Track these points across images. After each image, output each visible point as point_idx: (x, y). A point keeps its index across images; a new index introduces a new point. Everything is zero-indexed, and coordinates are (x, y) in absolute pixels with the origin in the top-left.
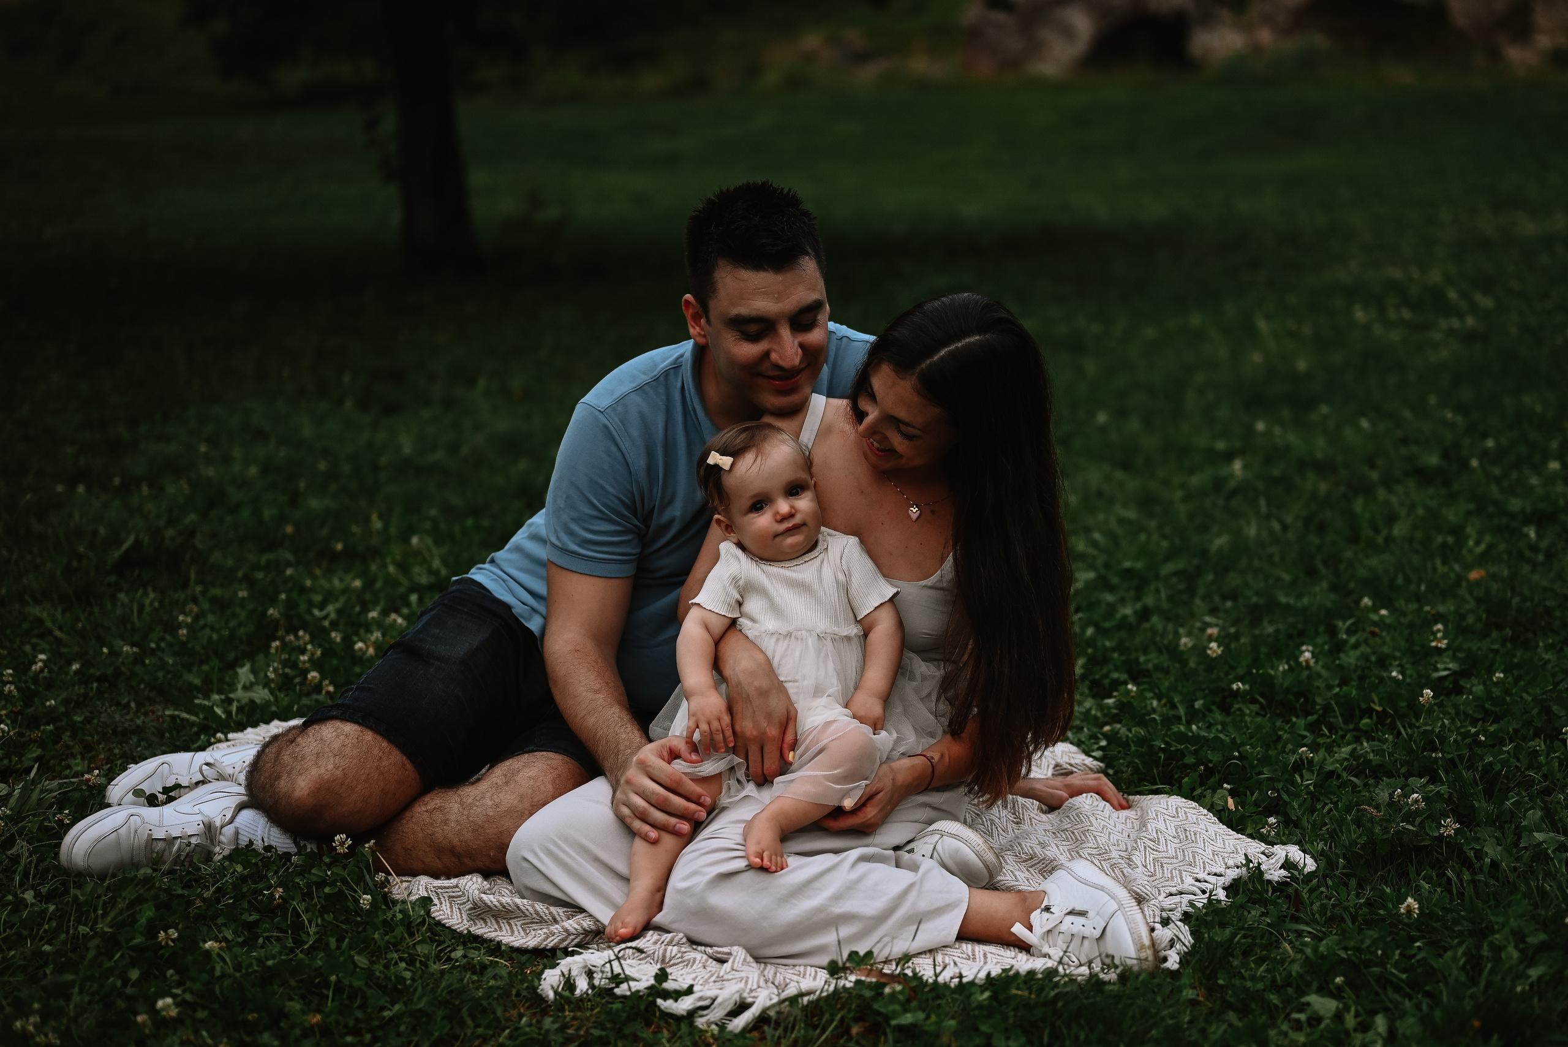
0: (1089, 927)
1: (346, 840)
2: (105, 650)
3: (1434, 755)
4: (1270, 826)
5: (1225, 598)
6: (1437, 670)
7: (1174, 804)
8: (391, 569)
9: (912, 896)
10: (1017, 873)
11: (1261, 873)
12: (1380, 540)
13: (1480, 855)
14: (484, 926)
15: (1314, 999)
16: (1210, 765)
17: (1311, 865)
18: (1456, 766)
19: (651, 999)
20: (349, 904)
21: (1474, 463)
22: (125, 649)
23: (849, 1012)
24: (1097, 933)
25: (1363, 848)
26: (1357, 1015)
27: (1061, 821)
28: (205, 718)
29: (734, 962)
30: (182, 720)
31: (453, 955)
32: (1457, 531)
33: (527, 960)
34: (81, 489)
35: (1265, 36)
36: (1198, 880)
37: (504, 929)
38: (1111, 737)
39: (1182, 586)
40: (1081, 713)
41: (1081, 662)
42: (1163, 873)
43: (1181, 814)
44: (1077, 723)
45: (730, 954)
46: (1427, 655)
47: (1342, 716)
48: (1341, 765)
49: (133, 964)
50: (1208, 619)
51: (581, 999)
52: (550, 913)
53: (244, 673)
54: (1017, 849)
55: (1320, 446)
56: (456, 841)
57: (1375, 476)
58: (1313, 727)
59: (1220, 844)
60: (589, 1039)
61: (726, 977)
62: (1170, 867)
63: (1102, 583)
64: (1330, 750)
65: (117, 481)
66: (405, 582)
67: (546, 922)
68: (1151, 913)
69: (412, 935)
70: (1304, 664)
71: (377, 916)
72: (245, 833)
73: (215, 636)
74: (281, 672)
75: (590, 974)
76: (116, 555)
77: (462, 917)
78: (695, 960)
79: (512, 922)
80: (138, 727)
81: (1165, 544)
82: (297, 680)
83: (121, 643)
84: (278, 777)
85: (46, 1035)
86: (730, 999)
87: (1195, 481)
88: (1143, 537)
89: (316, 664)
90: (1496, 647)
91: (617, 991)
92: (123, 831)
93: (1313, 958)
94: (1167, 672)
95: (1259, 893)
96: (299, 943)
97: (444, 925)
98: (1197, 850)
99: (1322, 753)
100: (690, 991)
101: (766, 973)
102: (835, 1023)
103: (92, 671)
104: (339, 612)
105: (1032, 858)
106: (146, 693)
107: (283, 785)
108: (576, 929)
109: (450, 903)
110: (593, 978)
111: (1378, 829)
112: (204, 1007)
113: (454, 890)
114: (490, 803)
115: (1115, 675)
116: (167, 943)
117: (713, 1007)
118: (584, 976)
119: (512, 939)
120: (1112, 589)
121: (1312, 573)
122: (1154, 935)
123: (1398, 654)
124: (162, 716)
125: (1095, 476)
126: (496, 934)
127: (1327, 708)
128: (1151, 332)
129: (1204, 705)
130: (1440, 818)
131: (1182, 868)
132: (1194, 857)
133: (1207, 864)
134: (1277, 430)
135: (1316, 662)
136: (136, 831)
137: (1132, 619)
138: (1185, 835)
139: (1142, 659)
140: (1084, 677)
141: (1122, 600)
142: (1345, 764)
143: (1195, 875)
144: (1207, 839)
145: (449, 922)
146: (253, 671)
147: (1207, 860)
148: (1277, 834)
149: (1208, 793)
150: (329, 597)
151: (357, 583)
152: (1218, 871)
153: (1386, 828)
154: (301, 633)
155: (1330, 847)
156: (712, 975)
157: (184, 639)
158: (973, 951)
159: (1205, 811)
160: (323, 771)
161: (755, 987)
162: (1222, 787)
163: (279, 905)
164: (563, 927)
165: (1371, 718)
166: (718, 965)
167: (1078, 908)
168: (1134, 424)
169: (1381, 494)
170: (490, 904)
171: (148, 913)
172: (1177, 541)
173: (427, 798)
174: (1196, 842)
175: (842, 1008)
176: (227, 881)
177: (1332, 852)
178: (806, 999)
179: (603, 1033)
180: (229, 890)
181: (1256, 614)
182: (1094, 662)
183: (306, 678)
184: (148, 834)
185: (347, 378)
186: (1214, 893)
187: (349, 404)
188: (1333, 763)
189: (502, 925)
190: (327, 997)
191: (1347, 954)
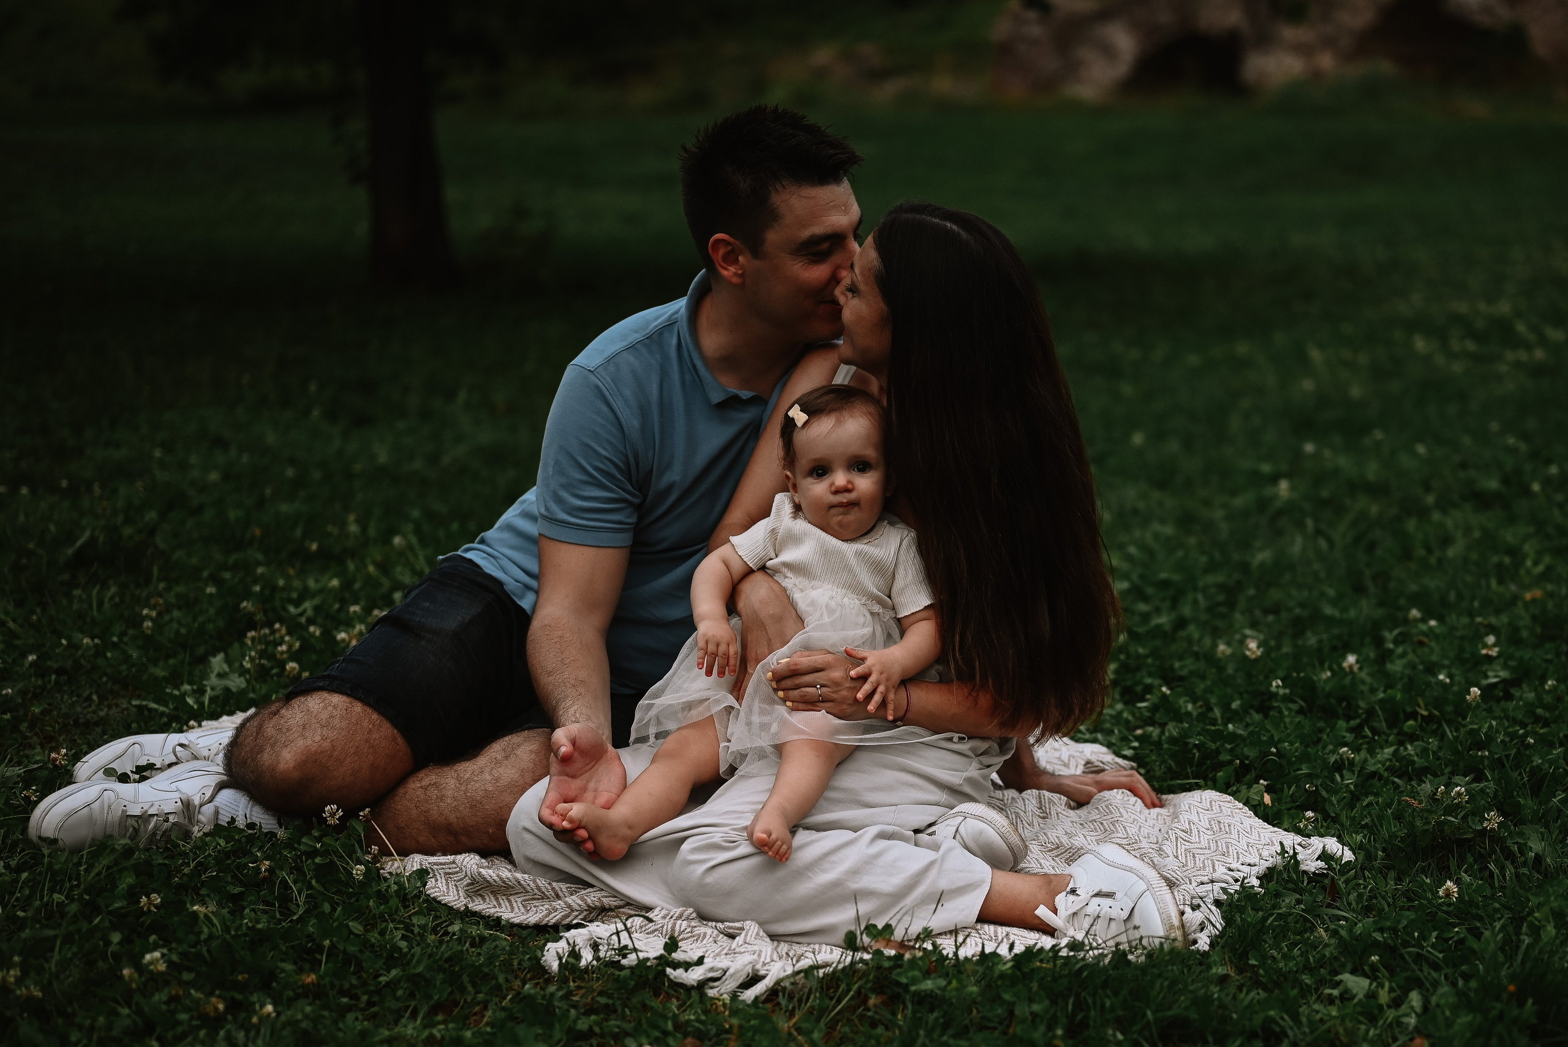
0: (1117, 909)
1: (337, 810)
2: (64, 642)
3: (1480, 753)
4: (1308, 819)
5: (1266, 612)
6: (1487, 677)
7: (1208, 797)
8: (371, 569)
9: (933, 874)
10: (1042, 861)
11: (1297, 863)
12: (1433, 560)
13: (1523, 849)
14: (482, 902)
15: (1346, 977)
16: (1247, 762)
17: (1348, 856)
18: (1503, 766)
19: (660, 968)
20: (341, 875)
21: (1536, 487)
22: (85, 641)
23: (866, 982)
24: (1125, 915)
25: (1403, 840)
26: (1391, 990)
27: (1089, 813)
28: (176, 709)
29: (746, 935)
30: (150, 710)
31: (450, 929)
32: (1514, 552)
33: (529, 935)
34: (24, 491)
35: (1326, 61)
36: (1230, 870)
37: (503, 905)
38: (1143, 739)
39: (1220, 598)
40: (1112, 716)
41: (1112, 667)
42: (1195, 863)
43: (1216, 807)
44: (1107, 725)
45: (742, 929)
46: (1476, 665)
47: (1386, 720)
48: (1383, 765)
49: (115, 927)
50: (1248, 632)
51: (586, 970)
52: (553, 889)
53: (218, 662)
54: (1042, 838)
55: (1372, 470)
56: (452, 818)
57: (1430, 499)
58: (1357, 730)
59: (1255, 836)
60: (595, 1007)
61: (737, 950)
62: (1202, 857)
63: (1137, 592)
64: (1371, 752)
65: (64, 483)
66: (386, 583)
67: (548, 898)
68: (1182, 897)
69: (406, 907)
70: (1347, 670)
71: (371, 887)
72: (225, 813)
73: (183, 631)
74: (257, 661)
75: (595, 947)
76: (70, 551)
77: (458, 894)
78: (705, 934)
79: (511, 898)
80: (102, 719)
81: (1204, 559)
82: (275, 671)
83: (80, 636)
84: (261, 750)
85: (27, 988)
86: (742, 970)
87: (1239, 502)
88: (1180, 553)
89: (294, 656)
90: (1549, 657)
91: (624, 962)
92: (96, 806)
93: (1348, 938)
94: (1203, 677)
95: (1295, 883)
96: (286, 913)
97: (439, 902)
98: (1231, 840)
99: (1363, 754)
100: (700, 961)
101: (779, 950)
102: (852, 993)
103: (49, 663)
104: (317, 609)
105: (1058, 848)
106: (109, 685)
107: (266, 758)
108: (580, 906)
109: (447, 880)
110: (599, 950)
111: (1418, 823)
112: (190, 970)
113: (451, 866)
114: (489, 778)
115: (1149, 681)
116: (149, 909)
117: (724, 978)
118: (589, 949)
119: (512, 915)
120: (1145, 599)
121: (1359, 589)
122: (1184, 917)
123: (1446, 662)
124: (127, 709)
125: (1130, 494)
126: (495, 910)
127: (1371, 713)
128: (1194, 360)
129: (1241, 706)
130: (1484, 812)
131: (1214, 858)
132: (1228, 847)
133: (1241, 855)
134: (1327, 453)
135: (1360, 669)
136: (110, 807)
137: (1168, 628)
138: (1218, 827)
139: (1177, 665)
140: (1115, 683)
141: (1158, 611)
142: (1388, 763)
143: (1228, 865)
144: (1241, 830)
145: (445, 899)
146: (228, 661)
147: (1241, 851)
148: (1315, 828)
149: (1244, 788)
150: (305, 594)
151: (335, 582)
152: (1252, 862)
153: (1426, 819)
154: (277, 626)
155: (1369, 841)
156: (724, 949)
157: (149, 632)
158: (996, 932)
159: (1241, 805)
160: (310, 742)
161: (768, 960)
162: (1258, 783)
163: (265, 878)
164: (566, 903)
165: (1416, 720)
166: (730, 941)
167: (1105, 890)
168: (1173, 446)
169: (1436, 516)
170: (489, 878)
171: (128, 880)
172: (1217, 556)
173: (421, 775)
174: (1231, 833)
175: (860, 979)
176: (210, 855)
177: (1371, 846)
178: (821, 972)
179: (610, 1002)
180: (211, 865)
181: (1299, 627)
182: (1125, 669)
183: (284, 669)
184: (123, 811)
185: (313, 388)
186: (1246, 881)
187: (316, 413)
188: (1374, 764)
189: (501, 902)
190: (322, 961)
191: (1383, 937)
